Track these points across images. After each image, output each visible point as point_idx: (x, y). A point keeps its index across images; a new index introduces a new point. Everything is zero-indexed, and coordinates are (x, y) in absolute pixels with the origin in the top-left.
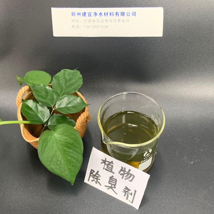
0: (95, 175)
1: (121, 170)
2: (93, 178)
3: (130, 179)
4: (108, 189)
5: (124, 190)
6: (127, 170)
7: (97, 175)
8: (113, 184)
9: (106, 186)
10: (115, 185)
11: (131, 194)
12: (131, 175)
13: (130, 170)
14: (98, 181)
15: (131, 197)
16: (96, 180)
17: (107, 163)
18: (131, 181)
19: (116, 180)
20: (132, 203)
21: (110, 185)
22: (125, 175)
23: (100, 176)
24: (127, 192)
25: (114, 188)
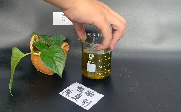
0: (69, 92)
1: (88, 92)
2: (66, 93)
3: (91, 96)
4: (72, 99)
5: (83, 100)
6: (91, 92)
7: (70, 92)
8: (77, 97)
9: (72, 97)
10: (79, 98)
11: (87, 103)
12: (93, 94)
13: (93, 92)
14: (69, 94)
15: (86, 104)
16: (67, 94)
17: (80, 88)
18: (91, 97)
19: (81, 95)
20: (85, 107)
21: (75, 97)
22: (89, 94)
23: (72, 93)
24: (85, 101)
25: (77, 99)
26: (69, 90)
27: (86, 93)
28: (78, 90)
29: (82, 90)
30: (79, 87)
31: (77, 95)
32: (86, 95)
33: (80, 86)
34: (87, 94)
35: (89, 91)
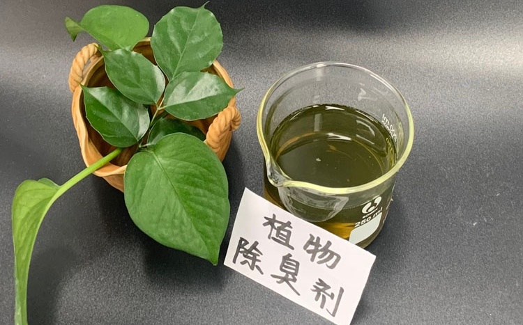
0: (249, 251)
1: (310, 242)
2: (245, 256)
4: (279, 283)
5: (315, 286)
6: (323, 243)
7: (254, 251)
8: (290, 273)
9: (274, 276)
10: (296, 274)
11: (332, 296)
12: (333, 254)
13: (329, 243)
14: (257, 263)
16: (250, 261)
17: (277, 225)
18: (332, 267)
19: (298, 263)
20: (334, 315)
21: (283, 274)
22: (319, 254)
23: (262, 254)
24: (321, 290)
25: (292, 280)
26: (247, 243)
27: (309, 252)
28: (274, 239)
29: (285, 233)
30: (271, 222)
31: (282, 265)
32: (312, 260)
33: (272, 217)
34: (314, 252)
35: (312, 237)
